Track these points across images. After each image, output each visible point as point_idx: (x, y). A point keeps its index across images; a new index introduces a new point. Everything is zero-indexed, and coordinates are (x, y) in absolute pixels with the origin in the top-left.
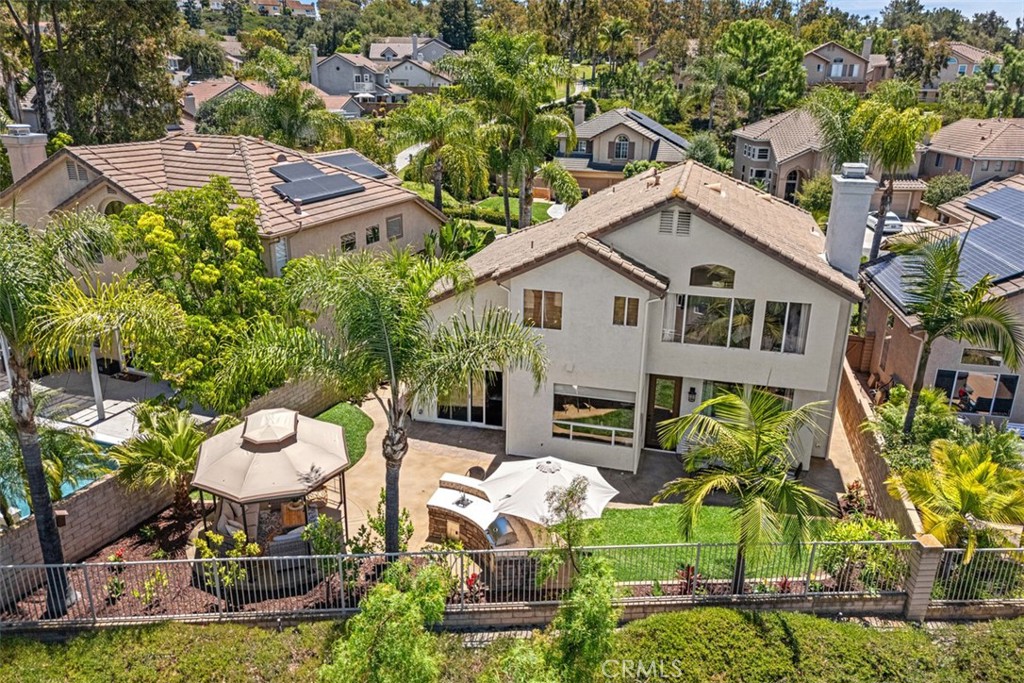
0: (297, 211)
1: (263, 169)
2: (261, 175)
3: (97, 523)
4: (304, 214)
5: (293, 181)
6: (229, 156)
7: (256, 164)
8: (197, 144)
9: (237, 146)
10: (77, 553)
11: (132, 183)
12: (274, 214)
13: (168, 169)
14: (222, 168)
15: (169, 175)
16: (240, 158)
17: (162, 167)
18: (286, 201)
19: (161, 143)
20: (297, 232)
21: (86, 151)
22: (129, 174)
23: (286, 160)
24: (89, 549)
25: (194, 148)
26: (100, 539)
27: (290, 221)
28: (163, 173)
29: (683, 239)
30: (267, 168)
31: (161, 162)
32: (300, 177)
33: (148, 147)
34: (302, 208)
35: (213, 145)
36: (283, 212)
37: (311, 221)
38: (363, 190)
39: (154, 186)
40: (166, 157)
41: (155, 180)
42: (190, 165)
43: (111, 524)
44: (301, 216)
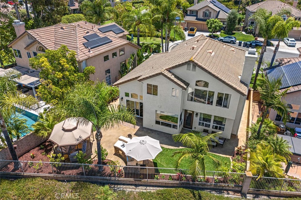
0: (89, 51)
1: (81, 37)
2: (80, 39)
3: (29, 144)
4: (91, 52)
5: (90, 41)
6: (72, 32)
7: (79, 35)
8: (64, 27)
9: (74, 29)
10: (23, 152)
11: (44, 41)
12: (82, 53)
13: (56, 36)
14: (70, 36)
15: (56, 38)
16: (75, 33)
17: (54, 35)
18: (86, 48)
19: (55, 26)
20: (88, 58)
21: (32, 31)
22: (44, 38)
23: (89, 33)
24: (27, 150)
25: (63, 29)
26: (30, 148)
27: (86, 55)
28: (54, 37)
29: (194, 73)
30: (82, 37)
31: (54, 33)
32: (92, 39)
33: (51, 28)
34: (91, 50)
35: (68, 28)
36: (85, 52)
37: (93, 54)
38: (112, 41)
39: (51, 42)
40: (56, 31)
41: (51, 40)
42: (62, 35)
43: (33, 144)
44: (90, 53)
